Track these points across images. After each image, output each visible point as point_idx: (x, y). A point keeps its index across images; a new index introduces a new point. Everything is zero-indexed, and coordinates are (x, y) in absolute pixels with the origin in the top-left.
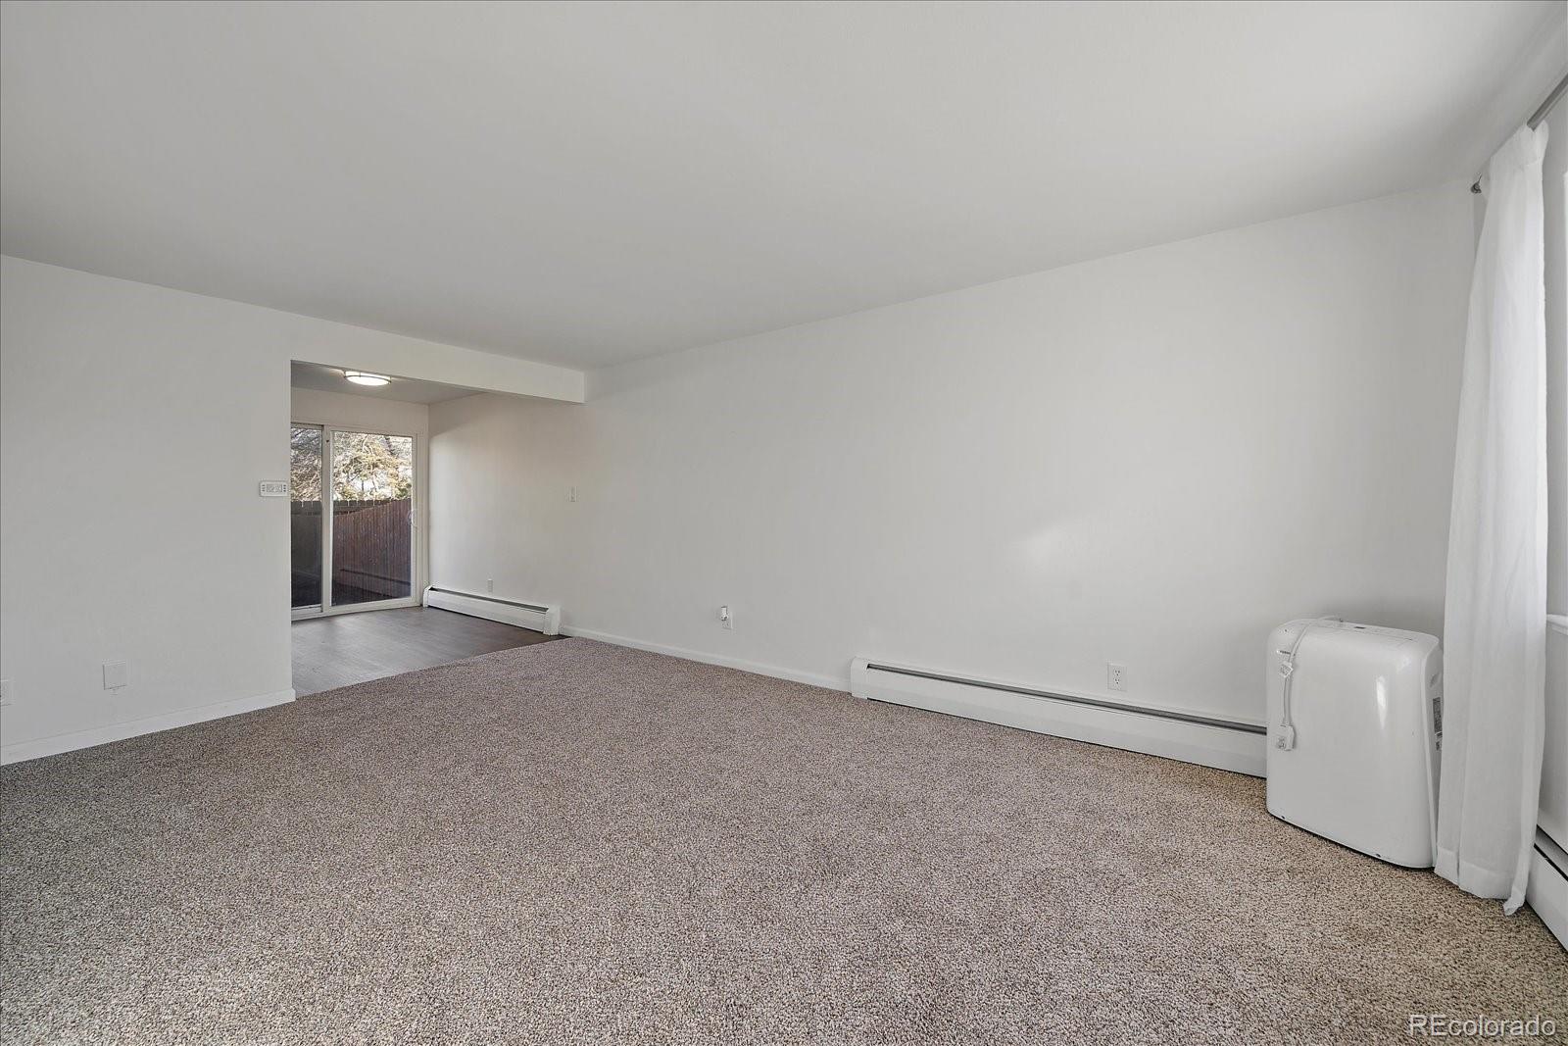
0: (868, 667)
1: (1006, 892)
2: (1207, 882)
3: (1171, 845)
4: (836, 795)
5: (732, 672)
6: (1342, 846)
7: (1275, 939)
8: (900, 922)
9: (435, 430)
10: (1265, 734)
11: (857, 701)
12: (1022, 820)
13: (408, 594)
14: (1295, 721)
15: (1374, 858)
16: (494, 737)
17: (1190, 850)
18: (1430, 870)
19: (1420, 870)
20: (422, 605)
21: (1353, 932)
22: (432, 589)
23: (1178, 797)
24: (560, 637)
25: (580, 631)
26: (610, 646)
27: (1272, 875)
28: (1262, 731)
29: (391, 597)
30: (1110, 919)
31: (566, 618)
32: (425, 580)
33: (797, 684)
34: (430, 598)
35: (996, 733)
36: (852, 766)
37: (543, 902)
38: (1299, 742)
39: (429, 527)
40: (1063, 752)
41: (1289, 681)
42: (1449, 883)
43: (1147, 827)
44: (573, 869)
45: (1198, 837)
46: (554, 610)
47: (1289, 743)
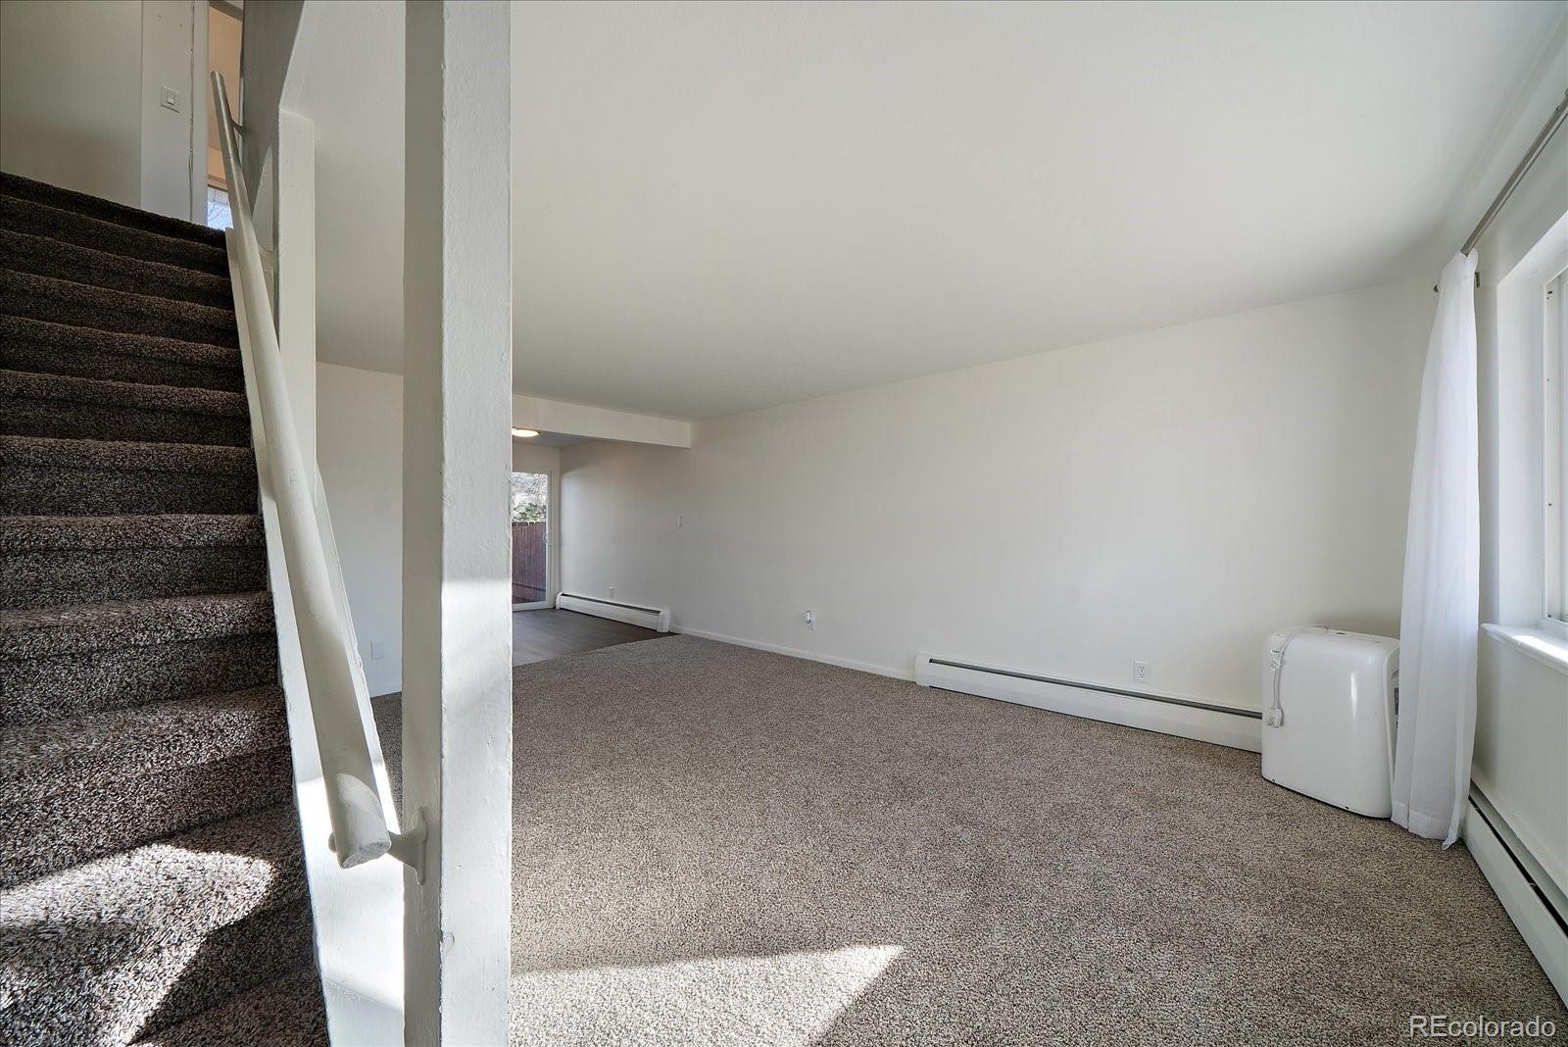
0: (931, 661)
1: (1039, 815)
2: (1199, 818)
3: (1176, 794)
4: (908, 751)
5: (816, 664)
6: (1319, 801)
7: (1245, 853)
8: (959, 828)
9: (565, 469)
10: (1261, 718)
11: (921, 688)
12: (1056, 773)
13: (544, 599)
14: (1283, 705)
15: (1343, 810)
16: (642, 703)
17: (1190, 798)
18: (1388, 819)
19: (1380, 819)
20: (555, 607)
21: (1309, 852)
22: (563, 595)
23: (1187, 764)
24: (670, 634)
25: (687, 630)
26: (713, 641)
27: (1254, 817)
28: (1258, 716)
29: (529, 601)
30: (1117, 834)
31: (675, 619)
32: (557, 589)
33: (870, 674)
34: (561, 602)
35: (1038, 714)
36: (919, 732)
37: (707, 803)
38: (1286, 719)
39: (560, 546)
40: (1093, 730)
41: (1279, 673)
42: (1402, 828)
43: (1157, 781)
44: (722, 785)
45: (1199, 791)
46: (665, 612)
47: (1277, 722)
